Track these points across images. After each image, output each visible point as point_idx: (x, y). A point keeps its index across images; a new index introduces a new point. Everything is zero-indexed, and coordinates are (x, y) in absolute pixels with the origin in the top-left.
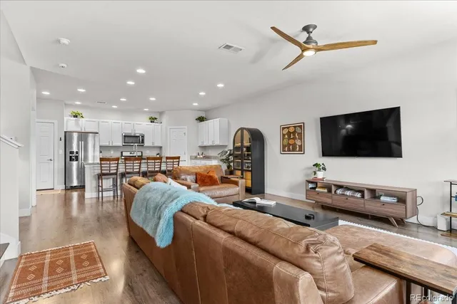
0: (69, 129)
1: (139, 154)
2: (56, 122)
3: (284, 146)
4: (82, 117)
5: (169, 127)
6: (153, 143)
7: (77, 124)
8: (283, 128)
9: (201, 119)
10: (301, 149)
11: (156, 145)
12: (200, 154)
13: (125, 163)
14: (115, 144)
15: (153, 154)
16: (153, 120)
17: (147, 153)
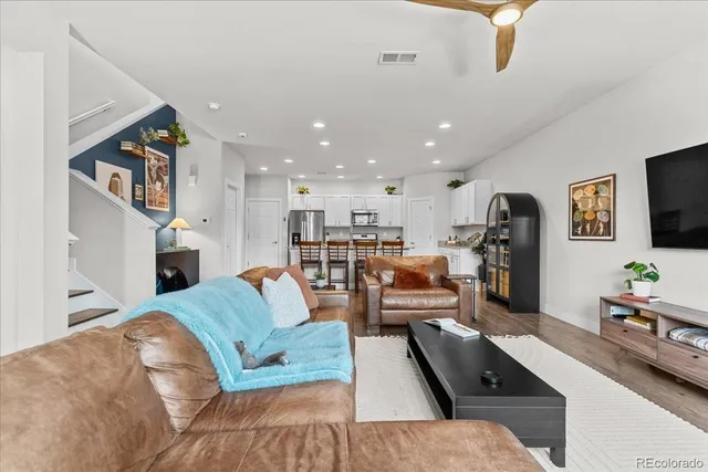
1: (373, 237)
2: (280, 200)
3: (575, 225)
4: (308, 192)
5: (409, 200)
6: (390, 223)
7: (302, 201)
8: (575, 189)
9: (456, 184)
10: (609, 230)
11: (394, 225)
12: (453, 237)
13: (329, 249)
14: (343, 224)
15: (392, 237)
16: (391, 191)
17: (385, 236)
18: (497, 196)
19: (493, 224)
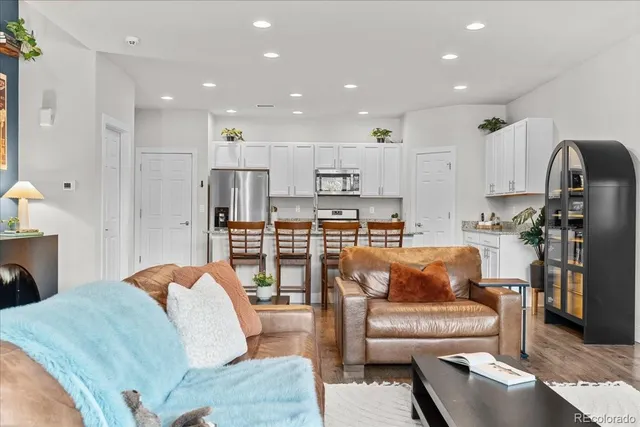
0: (221, 165)
1: (353, 215)
2: (194, 151)
4: (241, 138)
5: (414, 151)
6: (381, 190)
7: (232, 153)
9: (493, 125)
11: (387, 193)
12: (487, 216)
14: (300, 193)
15: (384, 214)
16: (382, 136)
18: (564, 146)
19: (555, 192)
